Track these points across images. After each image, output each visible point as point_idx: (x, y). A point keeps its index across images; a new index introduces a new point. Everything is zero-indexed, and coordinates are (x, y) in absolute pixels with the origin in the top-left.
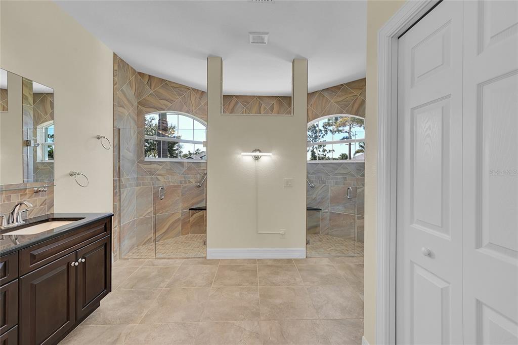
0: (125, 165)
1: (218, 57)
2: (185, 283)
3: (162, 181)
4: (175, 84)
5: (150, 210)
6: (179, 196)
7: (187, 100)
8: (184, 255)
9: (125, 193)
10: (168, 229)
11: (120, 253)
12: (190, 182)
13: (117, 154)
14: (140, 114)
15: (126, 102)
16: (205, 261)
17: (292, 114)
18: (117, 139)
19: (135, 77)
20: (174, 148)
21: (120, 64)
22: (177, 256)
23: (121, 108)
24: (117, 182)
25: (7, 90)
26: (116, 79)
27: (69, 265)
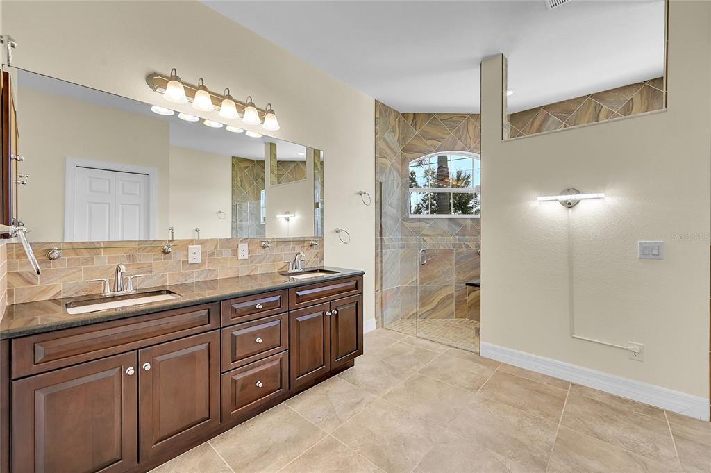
0: (388, 223)
1: (497, 55)
2: (441, 375)
3: (429, 244)
4: (445, 116)
5: (415, 279)
6: (451, 264)
7: (463, 132)
8: (451, 343)
9: (388, 254)
10: (437, 306)
11: (383, 323)
12: (467, 246)
13: (379, 210)
14: (404, 162)
15: (388, 151)
16: (477, 357)
17: (664, 109)
18: (378, 194)
19: (399, 121)
20: (469, 206)
21: (382, 109)
22: (441, 341)
23: (383, 159)
24: (379, 241)
25: (305, 162)
26: (378, 128)
27: (324, 314)
